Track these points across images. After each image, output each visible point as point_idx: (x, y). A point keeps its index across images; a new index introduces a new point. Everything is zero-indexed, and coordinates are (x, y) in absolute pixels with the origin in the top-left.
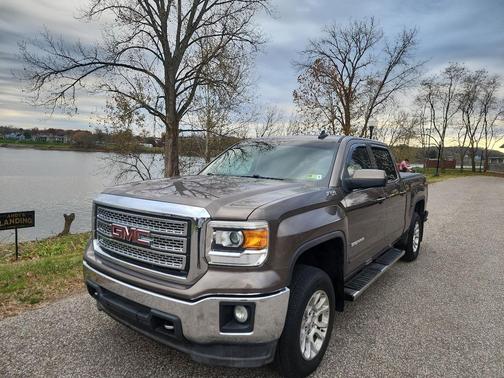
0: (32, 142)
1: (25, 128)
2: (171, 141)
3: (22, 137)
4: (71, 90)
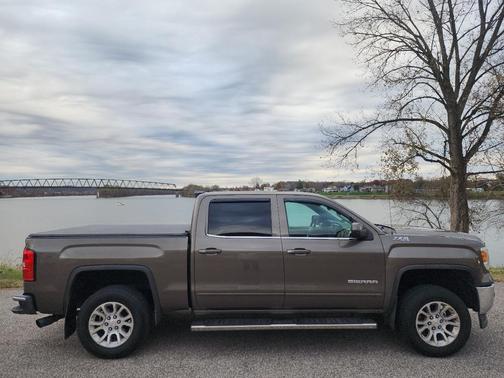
0: (361, 194)
2: (457, 186)
3: (352, 189)
4: (354, 151)
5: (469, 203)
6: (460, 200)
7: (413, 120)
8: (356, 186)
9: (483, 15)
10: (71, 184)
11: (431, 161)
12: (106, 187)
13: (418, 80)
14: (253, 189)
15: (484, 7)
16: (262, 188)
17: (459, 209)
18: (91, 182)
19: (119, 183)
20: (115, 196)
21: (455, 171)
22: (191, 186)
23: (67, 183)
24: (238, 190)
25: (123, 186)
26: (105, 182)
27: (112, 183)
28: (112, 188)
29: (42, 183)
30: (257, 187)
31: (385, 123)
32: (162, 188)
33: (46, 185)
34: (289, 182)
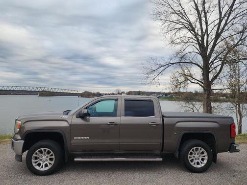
0: (168, 98)
1: (166, 92)
2: (206, 95)
4: (158, 77)
5: (212, 103)
6: (207, 102)
7: (186, 63)
8: (166, 94)
9: (221, 14)
10: (25, 89)
11: (194, 83)
12: (43, 91)
13: (189, 43)
14: (116, 94)
15: (221, 9)
16: (121, 94)
17: (207, 106)
18: (31, 88)
19: (50, 90)
20: (47, 96)
21: (206, 88)
22: (85, 92)
23: (23, 89)
24: (109, 94)
25: (51, 91)
26: (43, 89)
27: (46, 89)
28: (46, 92)
29: (10, 88)
30: (119, 93)
31: (173, 64)
32: (71, 92)
33: (12, 89)
34: (134, 92)
